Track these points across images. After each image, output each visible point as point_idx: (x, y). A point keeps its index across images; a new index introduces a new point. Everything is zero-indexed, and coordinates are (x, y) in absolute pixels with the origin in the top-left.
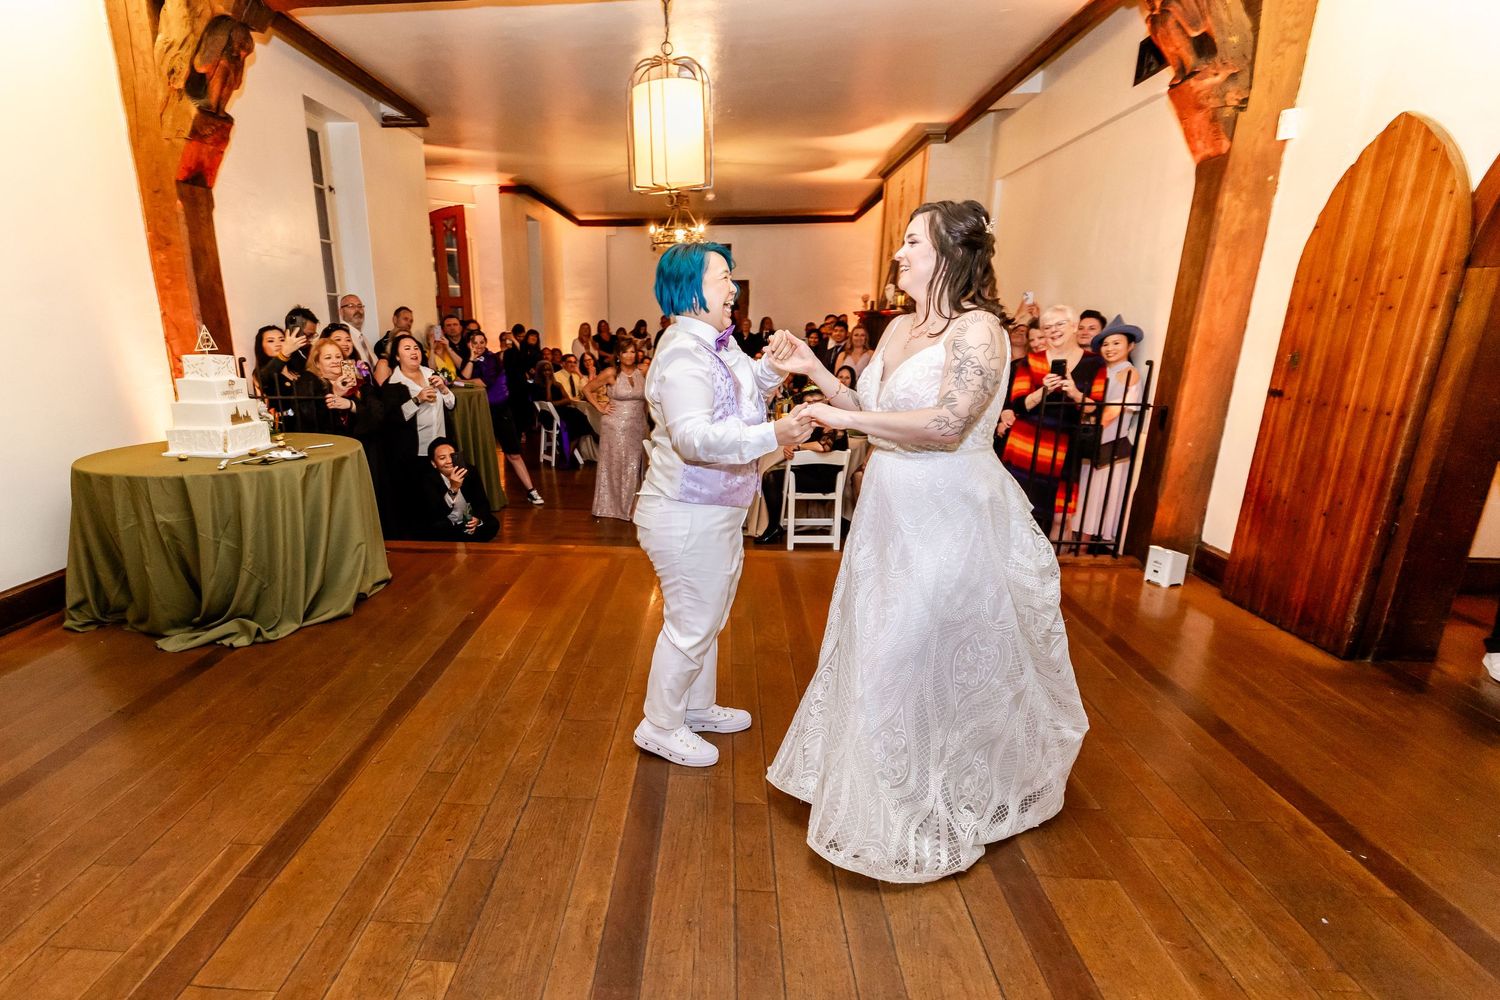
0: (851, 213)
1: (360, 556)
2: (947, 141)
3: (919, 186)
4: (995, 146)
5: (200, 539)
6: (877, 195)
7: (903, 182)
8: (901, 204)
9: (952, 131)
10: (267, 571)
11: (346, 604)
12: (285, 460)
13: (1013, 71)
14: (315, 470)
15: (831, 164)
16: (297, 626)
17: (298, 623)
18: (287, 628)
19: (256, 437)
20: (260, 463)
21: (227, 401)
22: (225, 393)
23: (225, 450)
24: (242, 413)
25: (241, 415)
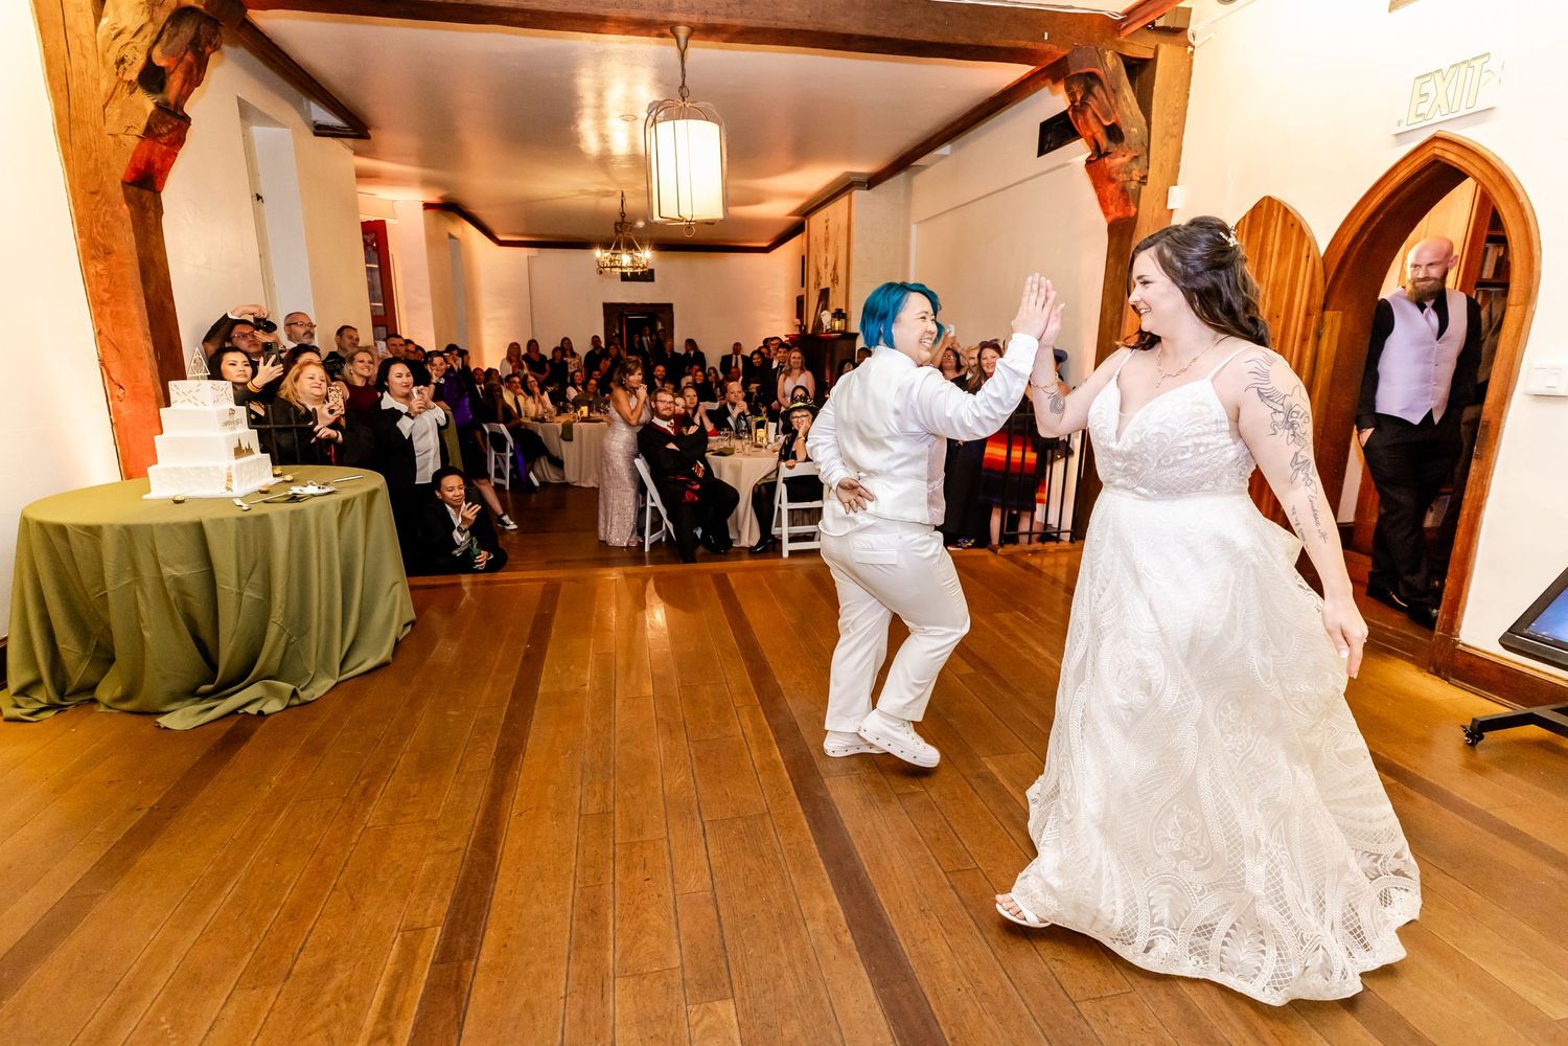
0: (765, 245)
1: (395, 597)
2: (868, 189)
3: (846, 224)
4: (909, 195)
5: (219, 592)
6: (796, 229)
7: (827, 221)
8: (827, 240)
9: (872, 181)
10: (299, 623)
11: (385, 653)
12: (313, 496)
13: (935, 136)
14: (349, 505)
15: (758, 201)
16: (333, 682)
17: (334, 678)
18: (323, 685)
19: (259, 472)
20: (287, 501)
21: (228, 432)
22: (226, 424)
23: (229, 489)
24: (244, 446)
25: (243, 448)
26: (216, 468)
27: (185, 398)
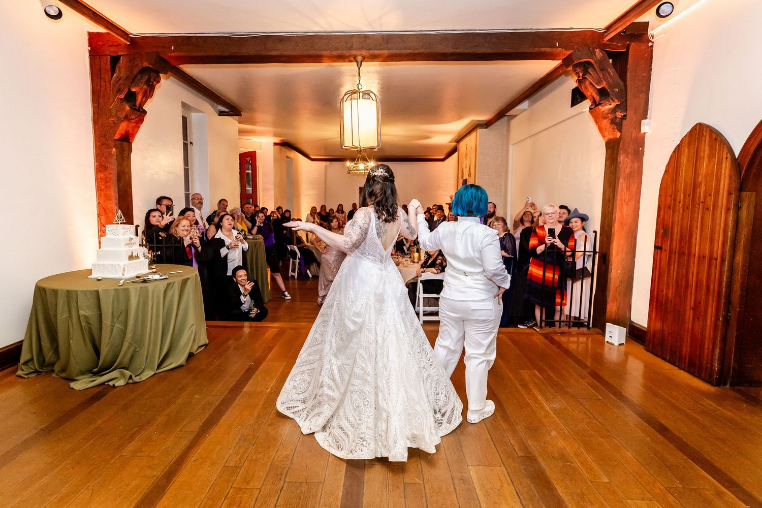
0: (442, 157)
1: (192, 331)
2: (486, 128)
3: (475, 146)
4: (508, 130)
6: (455, 150)
7: (467, 145)
8: (466, 154)
9: (488, 124)
10: (138, 342)
11: (182, 360)
12: (156, 280)
14: (171, 286)
16: (153, 373)
17: (154, 370)
18: (148, 374)
19: (142, 267)
20: (142, 282)
21: (127, 248)
22: (127, 245)
23: (123, 275)
24: (135, 255)
25: (134, 255)
26: (119, 265)
27: (111, 232)
